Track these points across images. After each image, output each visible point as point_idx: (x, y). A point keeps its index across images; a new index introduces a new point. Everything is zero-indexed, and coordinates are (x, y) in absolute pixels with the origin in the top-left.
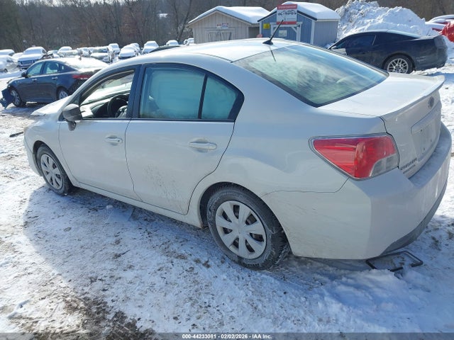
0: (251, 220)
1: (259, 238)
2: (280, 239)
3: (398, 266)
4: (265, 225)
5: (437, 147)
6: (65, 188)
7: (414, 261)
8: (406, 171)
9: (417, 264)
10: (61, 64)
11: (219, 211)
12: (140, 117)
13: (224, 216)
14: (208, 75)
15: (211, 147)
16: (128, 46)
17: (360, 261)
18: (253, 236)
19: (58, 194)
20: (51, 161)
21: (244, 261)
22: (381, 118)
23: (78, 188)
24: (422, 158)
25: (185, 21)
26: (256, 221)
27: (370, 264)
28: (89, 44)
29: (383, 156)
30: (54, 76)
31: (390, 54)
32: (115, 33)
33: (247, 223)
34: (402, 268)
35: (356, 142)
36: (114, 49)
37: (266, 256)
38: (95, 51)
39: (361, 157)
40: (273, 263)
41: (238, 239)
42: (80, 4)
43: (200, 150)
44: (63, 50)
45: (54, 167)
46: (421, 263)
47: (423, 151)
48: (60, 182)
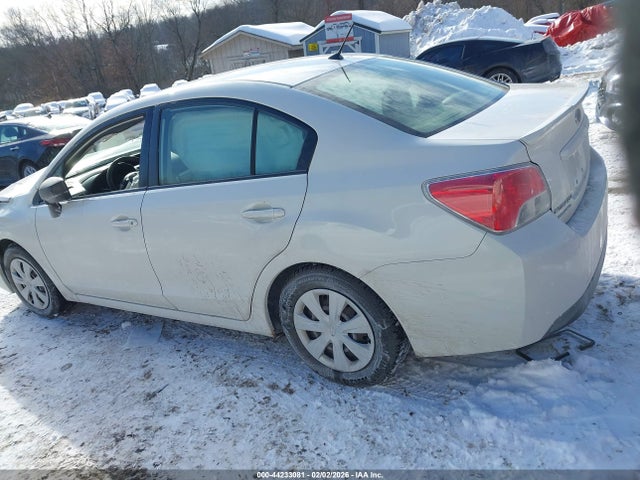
0: (348, 314)
1: (363, 339)
2: (395, 335)
3: (561, 351)
4: (371, 318)
5: (589, 179)
6: (53, 304)
7: (581, 342)
8: (562, 214)
9: (587, 346)
10: (21, 128)
11: (298, 308)
12: (159, 184)
13: (307, 313)
14: (257, 109)
15: (276, 215)
16: (117, 94)
17: (508, 352)
18: (354, 337)
19: (43, 316)
20: (27, 268)
21: (344, 376)
22: (521, 141)
23: (74, 304)
24: (576, 194)
25: (196, 51)
26: (356, 313)
27: (524, 355)
28: (59, 97)
29: (529, 196)
30: (13, 146)
31: (487, 69)
32: (95, 78)
33: (343, 319)
34: (568, 354)
35: (491, 179)
36: (97, 100)
37: (376, 365)
38: (69, 106)
39: (499, 201)
40: (388, 372)
41: (331, 345)
42: (39, 41)
43: (260, 221)
44: (21, 108)
45: (33, 275)
46: (592, 343)
47: (576, 185)
48: (45, 298)
